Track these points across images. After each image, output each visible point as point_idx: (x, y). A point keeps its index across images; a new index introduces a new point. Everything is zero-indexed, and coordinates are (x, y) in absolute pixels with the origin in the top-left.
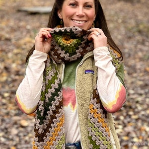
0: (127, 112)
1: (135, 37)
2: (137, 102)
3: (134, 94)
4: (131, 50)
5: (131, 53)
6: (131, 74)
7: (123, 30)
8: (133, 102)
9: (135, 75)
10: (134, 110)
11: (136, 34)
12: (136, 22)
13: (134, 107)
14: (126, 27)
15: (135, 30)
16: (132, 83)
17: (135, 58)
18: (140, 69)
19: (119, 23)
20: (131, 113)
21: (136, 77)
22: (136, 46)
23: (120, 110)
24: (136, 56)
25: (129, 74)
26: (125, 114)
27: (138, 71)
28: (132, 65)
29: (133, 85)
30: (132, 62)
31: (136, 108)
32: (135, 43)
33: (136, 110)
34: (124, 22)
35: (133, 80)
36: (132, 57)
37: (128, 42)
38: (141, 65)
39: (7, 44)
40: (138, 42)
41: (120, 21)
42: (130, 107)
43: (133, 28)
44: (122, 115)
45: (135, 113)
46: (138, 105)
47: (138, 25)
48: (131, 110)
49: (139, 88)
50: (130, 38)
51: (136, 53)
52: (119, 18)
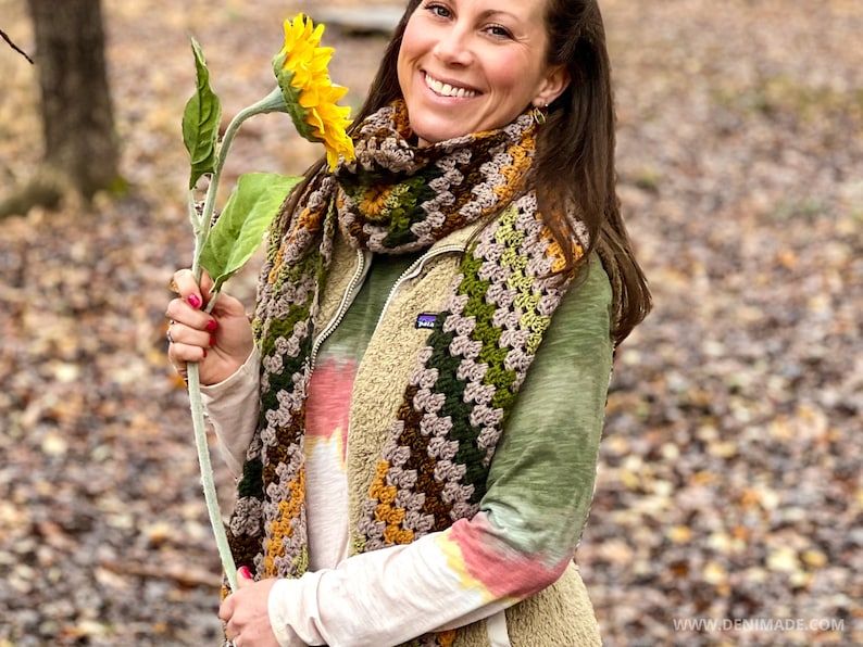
0: (692, 431)
1: (745, 130)
2: (734, 391)
3: (721, 359)
4: (724, 180)
5: (725, 194)
6: (721, 277)
7: (700, 102)
8: (717, 391)
9: (736, 280)
10: (718, 422)
11: (754, 118)
12: (757, 70)
13: (718, 408)
14: (715, 93)
15: (749, 101)
16: (719, 314)
17: (738, 215)
18: (756, 258)
19: (689, 76)
20: (708, 433)
21: (735, 292)
22: (746, 168)
23: (666, 423)
24: (745, 207)
25: (714, 276)
26: (683, 437)
27: (751, 265)
28: (728, 242)
29: (722, 323)
30: (726, 230)
31: (729, 412)
32: (743, 153)
33: (728, 423)
34: (710, 71)
35: (724, 301)
36: (728, 210)
37: (715, 150)
38: (764, 244)
39: (244, 153)
40: (758, 152)
41: (694, 66)
42: (706, 411)
43: (740, 95)
44: (672, 440)
45: (725, 434)
46: (737, 403)
47: (762, 83)
48: (709, 419)
49: (744, 335)
50: (725, 133)
51: (744, 193)
52: (690, 55)
